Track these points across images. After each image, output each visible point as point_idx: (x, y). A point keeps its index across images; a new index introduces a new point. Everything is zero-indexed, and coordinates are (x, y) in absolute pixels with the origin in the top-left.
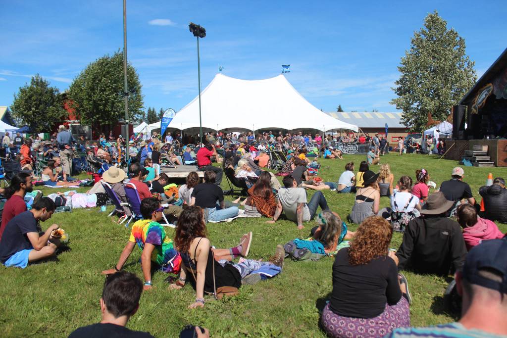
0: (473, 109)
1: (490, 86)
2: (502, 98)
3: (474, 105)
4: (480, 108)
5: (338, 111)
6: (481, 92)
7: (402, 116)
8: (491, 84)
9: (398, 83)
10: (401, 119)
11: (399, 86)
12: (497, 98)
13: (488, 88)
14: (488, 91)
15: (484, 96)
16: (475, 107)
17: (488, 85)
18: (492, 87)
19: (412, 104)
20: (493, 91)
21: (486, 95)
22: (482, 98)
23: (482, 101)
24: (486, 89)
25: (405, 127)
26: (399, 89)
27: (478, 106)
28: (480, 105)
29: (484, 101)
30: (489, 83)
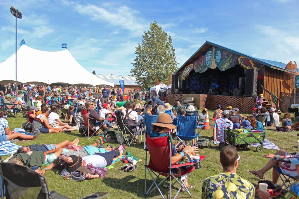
0: (182, 77)
1: (192, 65)
2: (198, 72)
3: (182, 75)
4: (186, 77)
5: (93, 74)
6: (187, 68)
7: (137, 79)
8: (192, 64)
9: (135, 60)
10: (136, 81)
11: (136, 62)
12: (195, 72)
13: (191, 66)
14: (191, 68)
15: (188, 70)
16: (183, 76)
17: (191, 65)
18: (193, 66)
19: (143, 72)
20: (193, 68)
21: (189, 70)
22: (187, 71)
23: (187, 73)
24: (190, 66)
25: (139, 85)
26: (136, 64)
27: (184, 76)
28: (186, 75)
29: (189, 73)
30: (191, 64)
